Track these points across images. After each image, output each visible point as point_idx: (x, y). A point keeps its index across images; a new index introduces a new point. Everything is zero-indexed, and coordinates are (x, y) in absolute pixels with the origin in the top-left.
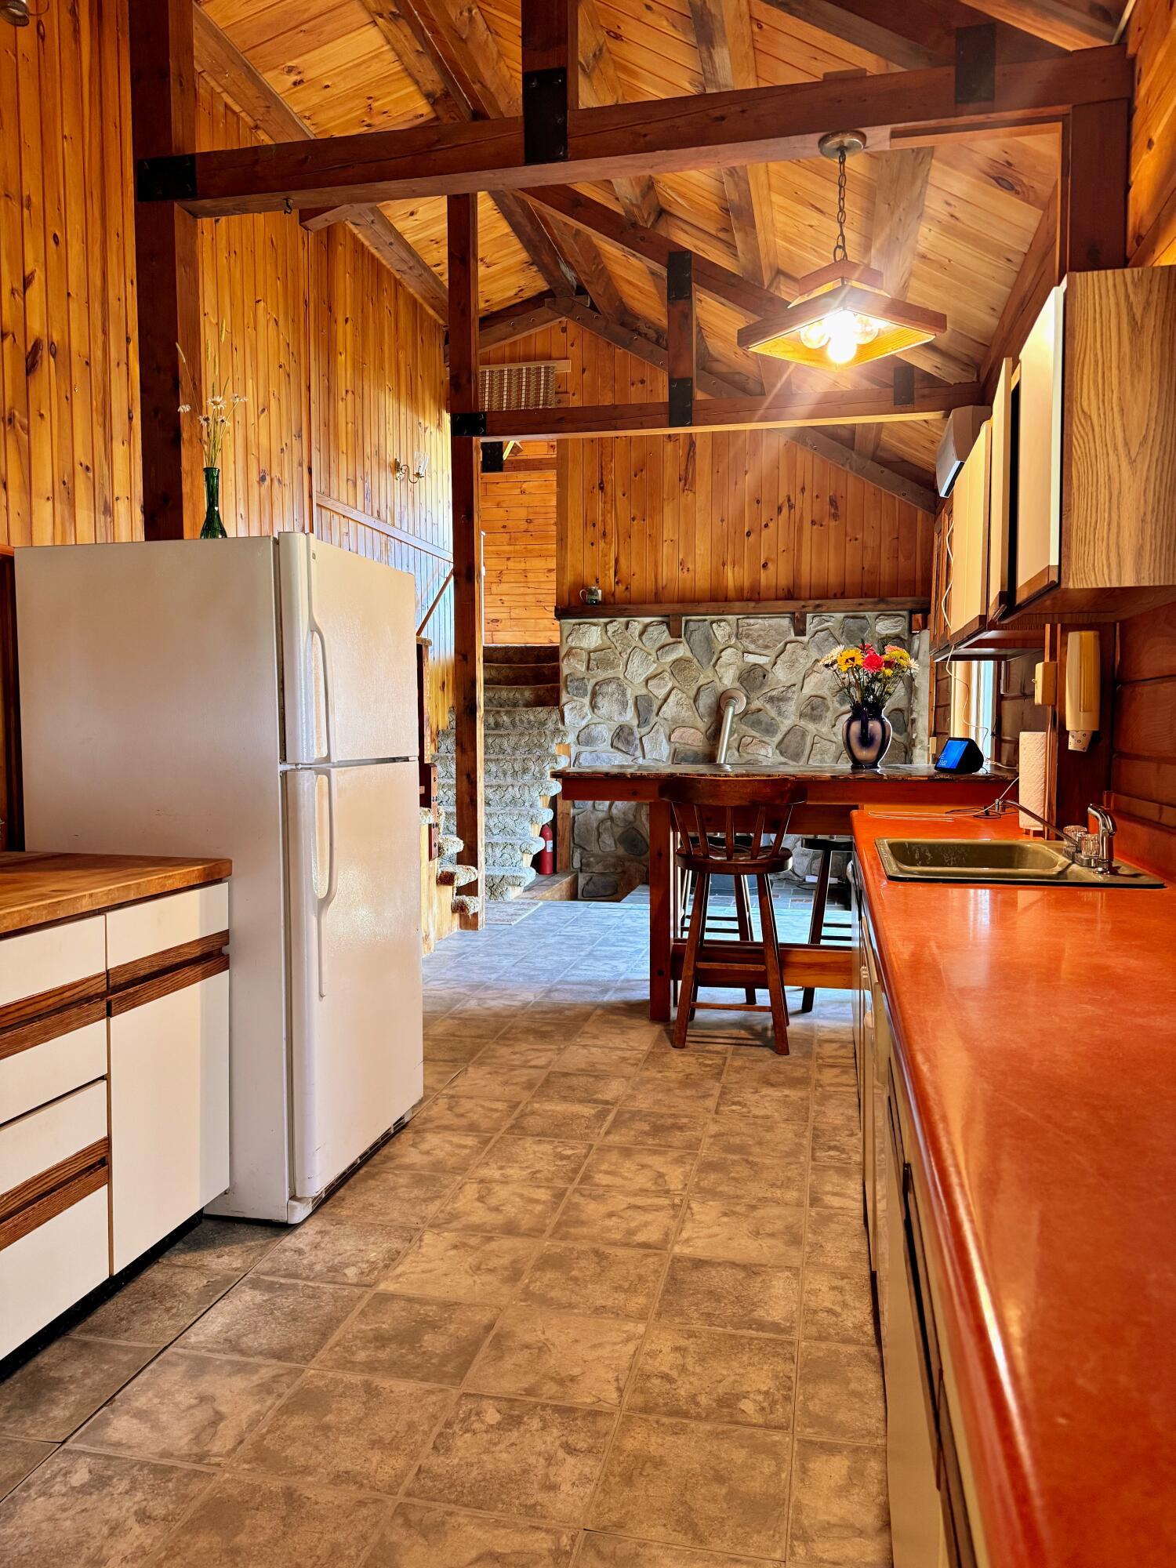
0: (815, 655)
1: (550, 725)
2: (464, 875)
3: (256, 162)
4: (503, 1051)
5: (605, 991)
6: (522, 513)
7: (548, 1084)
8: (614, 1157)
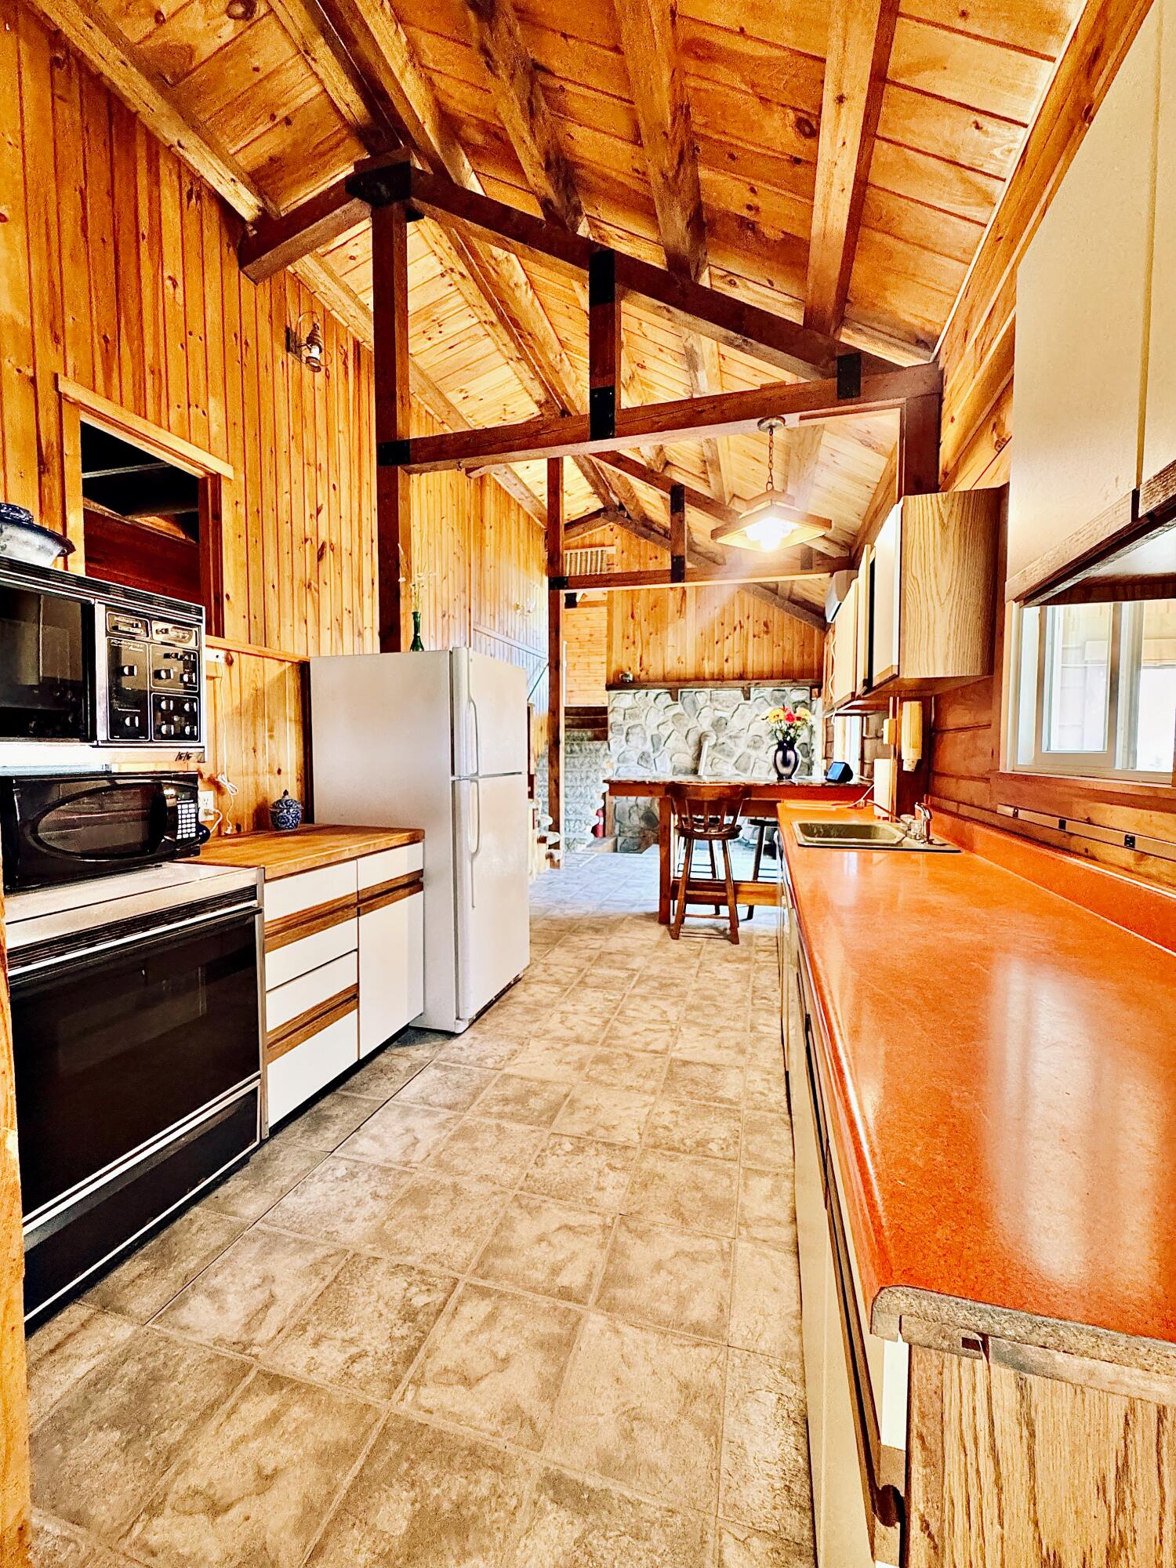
0: (756, 712)
1: (602, 752)
2: (552, 838)
3: (442, 443)
4: (575, 939)
5: (633, 906)
6: (587, 631)
7: (599, 959)
8: (638, 1000)
